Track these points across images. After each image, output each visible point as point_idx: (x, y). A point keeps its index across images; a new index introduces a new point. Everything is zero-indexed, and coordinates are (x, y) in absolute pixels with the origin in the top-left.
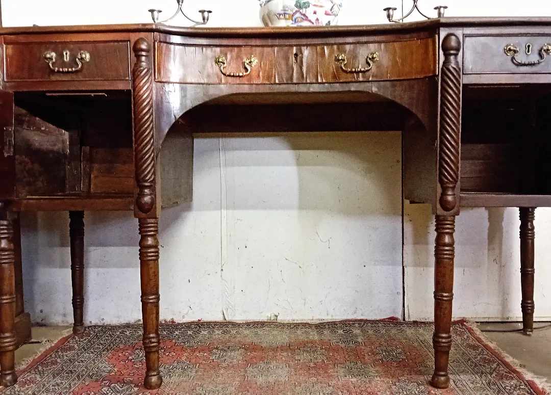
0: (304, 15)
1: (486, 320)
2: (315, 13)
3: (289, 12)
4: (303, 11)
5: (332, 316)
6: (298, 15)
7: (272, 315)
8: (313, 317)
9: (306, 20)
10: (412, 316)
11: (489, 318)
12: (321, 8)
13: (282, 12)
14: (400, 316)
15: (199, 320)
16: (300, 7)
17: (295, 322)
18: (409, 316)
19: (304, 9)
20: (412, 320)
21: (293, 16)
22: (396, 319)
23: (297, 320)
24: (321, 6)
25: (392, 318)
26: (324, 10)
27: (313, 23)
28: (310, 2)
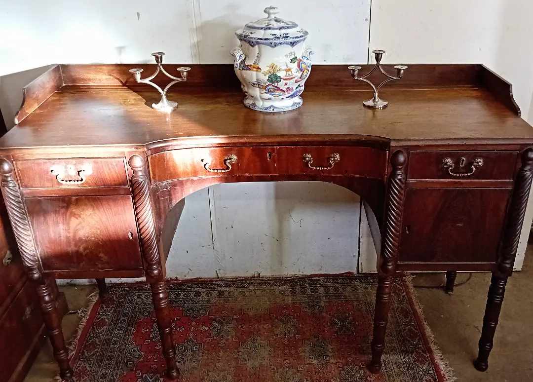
0: (276, 87)
2: (286, 84)
3: (263, 84)
6: (270, 87)
7: (256, 272)
8: (288, 273)
9: (277, 90)
10: (365, 270)
12: (291, 80)
13: (257, 83)
14: (355, 271)
16: (273, 82)
17: (274, 277)
18: (362, 270)
19: (276, 83)
20: (364, 272)
21: (266, 87)
22: (353, 273)
23: (276, 276)
24: (292, 78)
25: (349, 273)
26: (294, 80)
27: (284, 91)
28: (282, 77)
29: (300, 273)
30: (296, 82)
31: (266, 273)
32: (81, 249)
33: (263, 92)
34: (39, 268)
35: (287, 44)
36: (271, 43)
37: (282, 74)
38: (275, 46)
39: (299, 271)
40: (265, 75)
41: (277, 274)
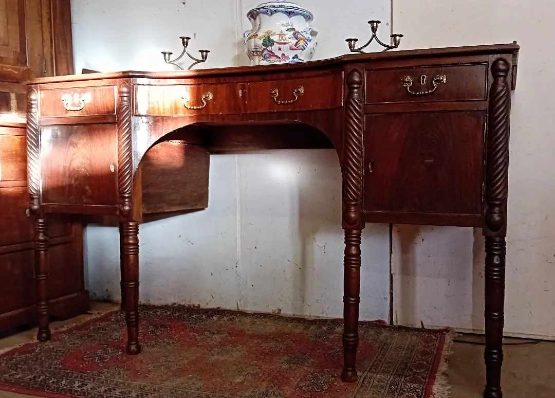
0: (271, 52)
1: (471, 332)
2: (280, 49)
3: (259, 50)
4: (270, 48)
5: (327, 314)
6: (265, 52)
7: (277, 309)
8: (310, 313)
9: (273, 56)
10: (400, 321)
11: (474, 330)
12: (285, 45)
13: (254, 50)
14: (387, 320)
15: (218, 308)
16: (267, 46)
17: (296, 317)
18: (397, 321)
19: (270, 47)
20: (399, 324)
21: (262, 52)
22: (384, 322)
23: (297, 316)
24: (285, 43)
25: (379, 321)
26: (288, 46)
27: (279, 58)
28: (275, 40)
29: (323, 316)
30: (291, 49)
31: (287, 312)
33: (261, 59)
35: (282, 12)
36: (268, 11)
37: (275, 38)
38: (272, 14)
39: (323, 313)
40: (260, 39)
41: (298, 314)
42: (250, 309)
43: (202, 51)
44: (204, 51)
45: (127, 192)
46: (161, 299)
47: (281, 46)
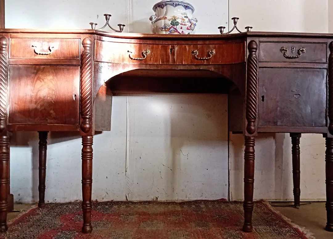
0: (176, 29)
1: (275, 201)
2: (181, 28)
3: (168, 27)
4: (175, 27)
5: (189, 198)
6: (172, 29)
7: (155, 197)
8: (178, 199)
9: (176, 31)
10: (233, 198)
11: (276, 199)
12: (185, 26)
13: (164, 27)
14: (227, 198)
15: (112, 200)
16: (174, 25)
19: (176, 26)
20: (233, 200)
21: (169, 29)
22: (225, 200)
23: (169, 201)
24: (185, 25)
25: (223, 199)
26: (186, 27)
27: (180, 33)
28: (179, 22)
29: (186, 199)
30: (188, 29)
31: (162, 199)
32: (39, 107)
34: (5, 120)
35: (182, 6)
36: (174, 4)
37: (179, 21)
38: (176, 6)
39: (186, 197)
40: (169, 21)
41: (170, 199)
42: (135, 199)
43: (120, 25)
44: (121, 25)
45: (88, 115)
46: (65, 198)
47: (183, 26)
